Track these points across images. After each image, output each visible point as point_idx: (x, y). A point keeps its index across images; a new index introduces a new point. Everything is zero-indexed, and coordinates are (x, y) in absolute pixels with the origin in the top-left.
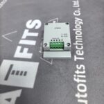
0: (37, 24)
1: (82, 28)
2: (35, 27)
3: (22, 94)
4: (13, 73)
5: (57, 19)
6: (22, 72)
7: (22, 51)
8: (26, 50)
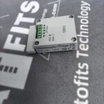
1: (89, 16)
3: (10, 96)
5: (60, 1)
6: (12, 68)
7: (13, 41)
8: (18, 40)
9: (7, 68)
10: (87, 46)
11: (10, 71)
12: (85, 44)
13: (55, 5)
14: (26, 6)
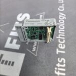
0: (26, 18)
2: (24, 20)
4: (2, 63)
5: (44, 13)
6: (10, 62)
7: (11, 42)
8: (15, 41)
11: (9, 64)
14: (21, 17)
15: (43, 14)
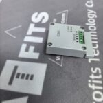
0: (43, 18)
2: (41, 21)
4: (18, 77)
6: (28, 75)
8: (32, 48)
9: (23, 75)
10: (98, 51)
11: (27, 78)
12: (96, 49)
13: (63, 15)
14: (37, 17)
15: (65, 13)
